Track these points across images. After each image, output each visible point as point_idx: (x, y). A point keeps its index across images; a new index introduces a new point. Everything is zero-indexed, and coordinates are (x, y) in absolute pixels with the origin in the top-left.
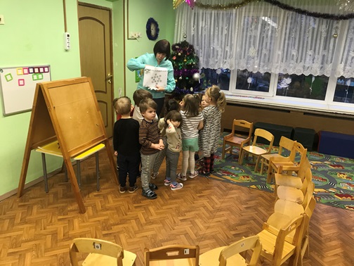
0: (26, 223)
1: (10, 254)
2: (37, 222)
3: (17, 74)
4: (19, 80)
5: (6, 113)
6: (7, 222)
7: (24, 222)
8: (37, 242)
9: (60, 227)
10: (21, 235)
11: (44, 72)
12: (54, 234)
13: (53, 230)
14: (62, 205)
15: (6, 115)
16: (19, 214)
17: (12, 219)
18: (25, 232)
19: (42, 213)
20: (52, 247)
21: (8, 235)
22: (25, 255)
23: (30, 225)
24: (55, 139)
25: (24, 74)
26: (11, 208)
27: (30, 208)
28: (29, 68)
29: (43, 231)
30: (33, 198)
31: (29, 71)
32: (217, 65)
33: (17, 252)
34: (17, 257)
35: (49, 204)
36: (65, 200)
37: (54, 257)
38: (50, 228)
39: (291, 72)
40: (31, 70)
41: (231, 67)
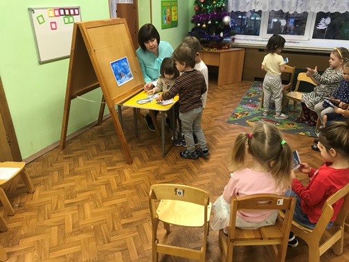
0: (76, 174)
1: (67, 205)
2: (87, 173)
3: (49, 16)
4: (51, 23)
5: (42, 60)
6: (56, 173)
7: (73, 173)
8: (92, 192)
9: (112, 178)
10: (74, 186)
11: (75, 14)
12: (108, 184)
13: (105, 180)
14: (108, 156)
15: (41, 63)
16: (66, 166)
17: (61, 170)
18: (77, 183)
19: (89, 164)
20: (108, 197)
21: (60, 186)
22: (83, 205)
23: (81, 177)
24: (98, 86)
25: (56, 16)
26: (57, 160)
27: (76, 159)
28: (59, 9)
29: (95, 182)
30: (76, 150)
31: (60, 12)
32: (248, 6)
33: (74, 203)
34: (76, 208)
35: (94, 156)
36: (108, 152)
37: (113, 207)
38: (102, 179)
39: (333, 10)
40: (62, 12)
41: (264, 8)
